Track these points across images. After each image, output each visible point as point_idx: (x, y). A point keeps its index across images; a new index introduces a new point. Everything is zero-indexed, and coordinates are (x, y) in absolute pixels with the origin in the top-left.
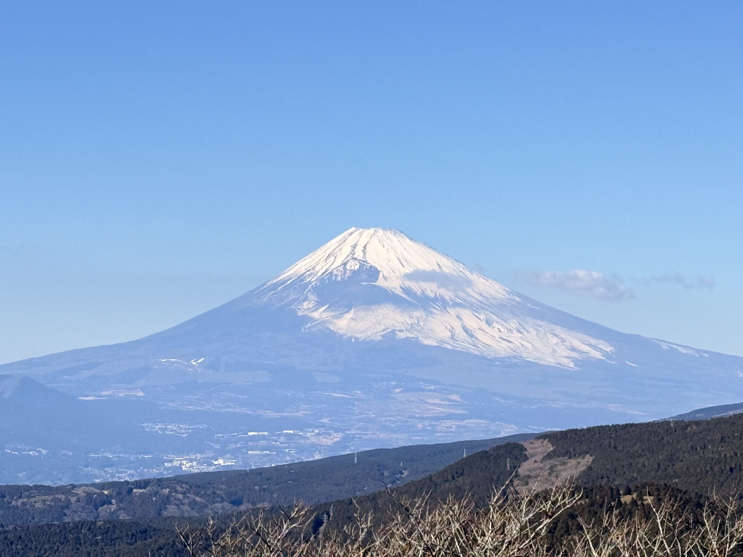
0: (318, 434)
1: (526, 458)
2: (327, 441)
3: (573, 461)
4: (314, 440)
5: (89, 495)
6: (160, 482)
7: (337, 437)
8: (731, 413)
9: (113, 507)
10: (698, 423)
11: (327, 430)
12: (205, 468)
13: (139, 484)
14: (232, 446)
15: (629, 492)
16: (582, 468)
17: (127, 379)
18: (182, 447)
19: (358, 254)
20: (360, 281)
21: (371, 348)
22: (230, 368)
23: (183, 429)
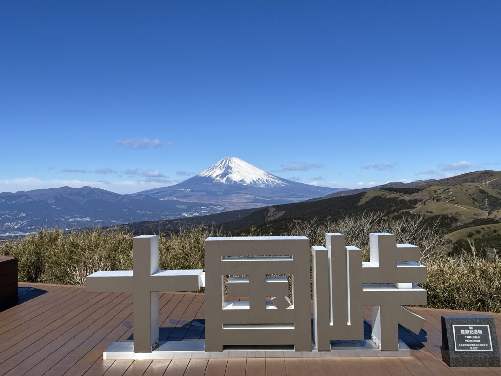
0: (218, 207)
1: (269, 212)
2: (221, 209)
3: (280, 212)
4: (217, 209)
5: (163, 223)
6: (180, 220)
7: (223, 208)
8: (318, 200)
9: (169, 226)
10: (310, 202)
11: (221, 206)
12: (191, 216)
13: (175, 220)
14: (197, 210)
15: (294, 220)
16: (283, 214)
17: (171, 195)
18: (185, 211)
19: (227, 163)
20: (227, 170)
21: (231, 186)
22: (196, 191)
23: (185, 207)
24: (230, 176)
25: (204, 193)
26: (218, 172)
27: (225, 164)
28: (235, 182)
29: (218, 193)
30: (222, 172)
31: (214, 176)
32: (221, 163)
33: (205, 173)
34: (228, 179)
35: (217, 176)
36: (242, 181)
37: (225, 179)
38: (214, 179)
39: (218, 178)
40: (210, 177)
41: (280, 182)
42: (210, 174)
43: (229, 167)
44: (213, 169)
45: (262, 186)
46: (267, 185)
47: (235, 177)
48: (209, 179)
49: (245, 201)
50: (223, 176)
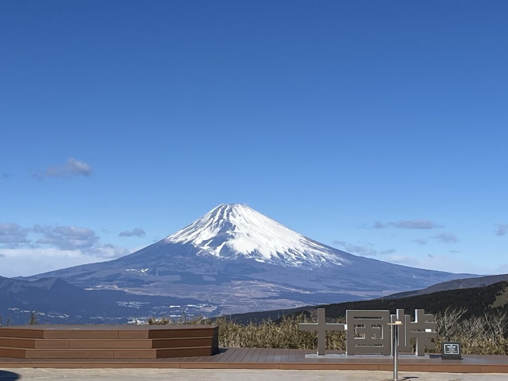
0: (204, 307)
2: (210, 310)
4: (202, 310)
7: (215, 308)
8: (410, 295)
10: (395, 301)
11: (210, 304)
14: (162, 313)
17: (110, 280)
18: (137, 314)
19: (225, 217)
20: (226, 230)
21: (231, 264)
22: (161, 274)
23: (137, 304)
24: (231, 242)
25: (177, 278)
26: (207, 234)
27: (221, 217)
28: (241, 256)
29: (206, 278)
30: (213, 235)
31: (198, 242)
32: (213, 216)
33: (179, 237)
34: (226, 250)
35: (204, 242)
36: (255, 253)
37: (219, 248)
38: (198, 249)
39: (206, 247)
40: (189, 244)
41: (332, 257)
42: (189, 238)
43: (228, 225)
44: (196, 228)
45: (295, 264)
46: (306, 264)
47: (241, 245)
48: (188, 248)
49: (261, 295)
50: (215, 242)
